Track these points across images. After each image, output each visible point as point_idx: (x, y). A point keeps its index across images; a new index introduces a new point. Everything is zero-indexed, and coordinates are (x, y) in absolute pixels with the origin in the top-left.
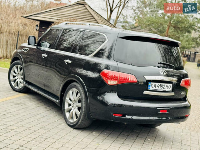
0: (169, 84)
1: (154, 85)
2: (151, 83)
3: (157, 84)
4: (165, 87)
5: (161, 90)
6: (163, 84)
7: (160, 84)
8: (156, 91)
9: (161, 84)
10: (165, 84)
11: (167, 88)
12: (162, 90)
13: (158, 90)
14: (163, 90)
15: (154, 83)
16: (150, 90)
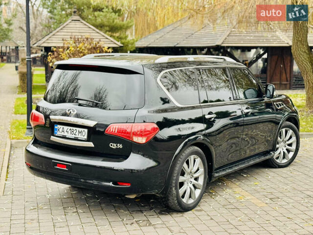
0: (83, 130)
1: (61, 129)
2: (58, 126)
3: (66, 128)
4: (77, 133)
5: (71, 137)
6: (74, 128)
7: (70, 128)
8: (64, 137)
9: (72, 128)
10: (78, 129)
11: (80, 134)
12: (73, 136)
13: (67, 137)
14: (73, 138)
15: (62, 127)
16: (56, 135)
